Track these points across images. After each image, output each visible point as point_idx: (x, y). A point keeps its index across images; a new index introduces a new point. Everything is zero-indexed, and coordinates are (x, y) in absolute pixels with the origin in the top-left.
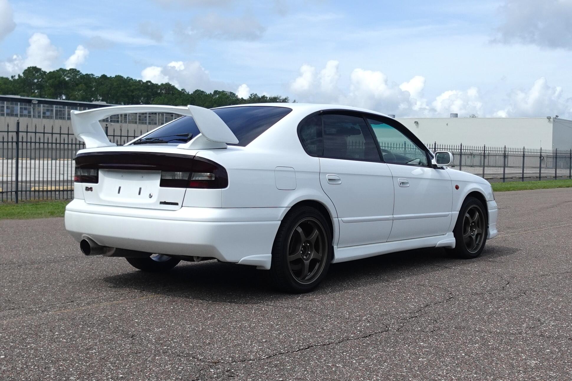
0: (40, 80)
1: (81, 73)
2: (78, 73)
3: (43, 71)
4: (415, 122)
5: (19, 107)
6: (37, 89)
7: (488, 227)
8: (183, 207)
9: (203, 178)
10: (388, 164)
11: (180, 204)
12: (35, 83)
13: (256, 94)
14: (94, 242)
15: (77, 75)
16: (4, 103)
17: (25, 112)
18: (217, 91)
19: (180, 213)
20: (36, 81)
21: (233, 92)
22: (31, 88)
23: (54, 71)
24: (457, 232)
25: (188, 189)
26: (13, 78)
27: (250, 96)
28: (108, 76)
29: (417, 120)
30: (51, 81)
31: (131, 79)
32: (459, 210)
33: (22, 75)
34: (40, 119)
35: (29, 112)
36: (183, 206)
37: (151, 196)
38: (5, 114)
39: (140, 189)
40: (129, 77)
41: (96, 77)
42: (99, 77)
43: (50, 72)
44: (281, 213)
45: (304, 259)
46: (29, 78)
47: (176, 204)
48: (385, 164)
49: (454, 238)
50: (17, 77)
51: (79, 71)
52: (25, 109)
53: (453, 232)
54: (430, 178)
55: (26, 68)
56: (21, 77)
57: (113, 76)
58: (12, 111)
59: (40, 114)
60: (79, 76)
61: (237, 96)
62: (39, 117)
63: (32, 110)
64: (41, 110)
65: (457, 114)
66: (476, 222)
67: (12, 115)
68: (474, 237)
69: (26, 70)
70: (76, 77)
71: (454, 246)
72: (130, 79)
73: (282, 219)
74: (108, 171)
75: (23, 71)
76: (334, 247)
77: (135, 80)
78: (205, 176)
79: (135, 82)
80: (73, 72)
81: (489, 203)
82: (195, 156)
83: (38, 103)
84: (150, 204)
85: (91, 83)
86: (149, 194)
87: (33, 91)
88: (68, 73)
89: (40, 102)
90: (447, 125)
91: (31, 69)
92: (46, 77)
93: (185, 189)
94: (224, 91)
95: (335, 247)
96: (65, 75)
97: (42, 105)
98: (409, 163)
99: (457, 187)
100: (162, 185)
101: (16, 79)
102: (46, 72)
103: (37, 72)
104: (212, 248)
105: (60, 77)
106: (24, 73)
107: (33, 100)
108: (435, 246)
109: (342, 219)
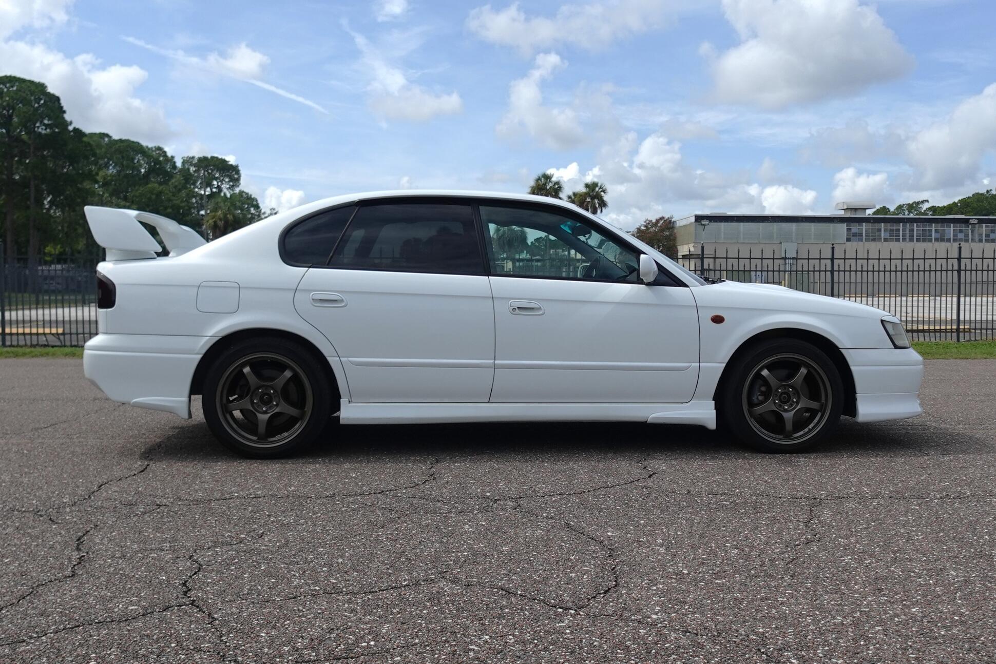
5: (952, 229)
16: (932, 226)
17: (961, 236)
32: (726, 361)
34: (981, 243)
35: (967, 236)
38: (933, 240)
44: (203, 343)
49: (715, 411)
52: (961, 231)
58: (943, 235)
59: (982, 237)
62: (981, 241)
63: (970, 231)
64: (983, 232)
67: (942, 240)
71: (712, 426)
81: (849, 352)
83: (978, 223)
89: (981, 221)
95: (344, 401)
97: (984, 225)
99: (718, 320)
107: (971, 219)
108: (645, 420)
109: (350, 359)
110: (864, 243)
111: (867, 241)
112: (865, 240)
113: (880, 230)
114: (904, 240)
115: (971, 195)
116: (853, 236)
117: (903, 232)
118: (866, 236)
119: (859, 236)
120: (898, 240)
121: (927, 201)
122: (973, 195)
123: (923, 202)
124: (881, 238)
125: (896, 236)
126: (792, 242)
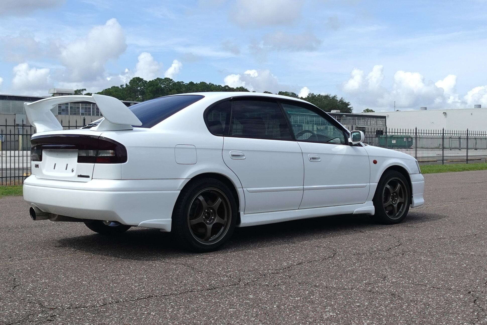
0: (142, 88)
1: (173, 81)
2: (171, 82)
3: (144, 81)
4: (444, 113)
6: (140, 95)
7: (412, 197)
8: (93, 180)
9: (108, 155)
10: (298, 142)
11: (91, 177)
12: (138, 90)
13: (313, 94)
14: (39, 209)
15: (170, 82)
18: (281, 92)
19: (90, 184)
20: (139, 88)
21: (294, 93)
22: (136, 94)
23: (153, 81)
24: (376, 200)
25: (96, 164)
26: (122, 87)
27: (308, 95)
28: (195, 83)
29: (445, 111)
30: (150, 88)
31: (213, 84)
32: (378, 182)
33: (129, 84)
36: (93, 178)
37: (73, 171)
39: (67, 164)
40: (211, 83)
41: (186, 84)
42: (187, 84)
43: (150, 81)
44: (181, 184)
45: (207, 223)
46: (134, 86)
47: (88, 177)
48: (296, 142)
49: (374, 206)
50: (125, 86)
51: (172, 80)
53: (372, 201)
54: (344, 154)
55: (132, 79)
56: (128, 85)
57: (199, 82)
60: (172, 83)
61: (297, 95)
65: (480, 105)
66: (398, 193)
68: (395, 206)
69: (131, 80)
70: (169, 84)
71: (373, 213)
72: (211, 85)
73: (181, 189)
74: (49, 151)
75: (129, 81)
76: (240, 213)
77: (215, 85)
78: (109, 153)
79: (215, 87)
80: (167, 81)
81: (411, 175)
82: (99, 137)
84: (71, 177)
85: (181, 89)
86: (71, 169)
87: (137, 96)
88: (163, 82)
90: (472, 114)
91: (135, 79)
92: (147, 85)
93: (94, 164)
94: (287, 92)
95: (242, 213)
96: (161, 83)
98: (332, 141)
99: (375, 162)
100: (79, 161)
101: (124, 88)
102: (147, 81)
103: (139, 82)
104: (112, 213)
105: (157, 85)
106: (130, 83)
107: (131, 103)
108: (352, 213)
109: (247, 189)
110: (69, 116)
111: (71, 115)
112: (70, 114)
113: (79, 108)
114: (93, 114)
115: (110, 88)
116: (62, 111)
117: (92, 109)
118: (70, 111)
119: (66, 111)
120: (90, 115)
121: (85, 90)
122: (112, 87)
123: (83, 90)
124: (79, 113)
125: (88, 112)
126: (23, 114)
